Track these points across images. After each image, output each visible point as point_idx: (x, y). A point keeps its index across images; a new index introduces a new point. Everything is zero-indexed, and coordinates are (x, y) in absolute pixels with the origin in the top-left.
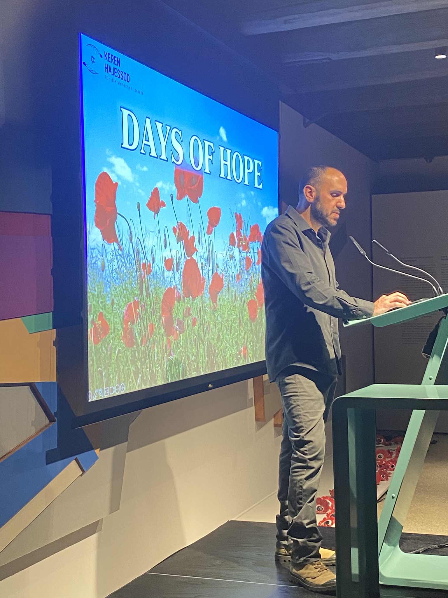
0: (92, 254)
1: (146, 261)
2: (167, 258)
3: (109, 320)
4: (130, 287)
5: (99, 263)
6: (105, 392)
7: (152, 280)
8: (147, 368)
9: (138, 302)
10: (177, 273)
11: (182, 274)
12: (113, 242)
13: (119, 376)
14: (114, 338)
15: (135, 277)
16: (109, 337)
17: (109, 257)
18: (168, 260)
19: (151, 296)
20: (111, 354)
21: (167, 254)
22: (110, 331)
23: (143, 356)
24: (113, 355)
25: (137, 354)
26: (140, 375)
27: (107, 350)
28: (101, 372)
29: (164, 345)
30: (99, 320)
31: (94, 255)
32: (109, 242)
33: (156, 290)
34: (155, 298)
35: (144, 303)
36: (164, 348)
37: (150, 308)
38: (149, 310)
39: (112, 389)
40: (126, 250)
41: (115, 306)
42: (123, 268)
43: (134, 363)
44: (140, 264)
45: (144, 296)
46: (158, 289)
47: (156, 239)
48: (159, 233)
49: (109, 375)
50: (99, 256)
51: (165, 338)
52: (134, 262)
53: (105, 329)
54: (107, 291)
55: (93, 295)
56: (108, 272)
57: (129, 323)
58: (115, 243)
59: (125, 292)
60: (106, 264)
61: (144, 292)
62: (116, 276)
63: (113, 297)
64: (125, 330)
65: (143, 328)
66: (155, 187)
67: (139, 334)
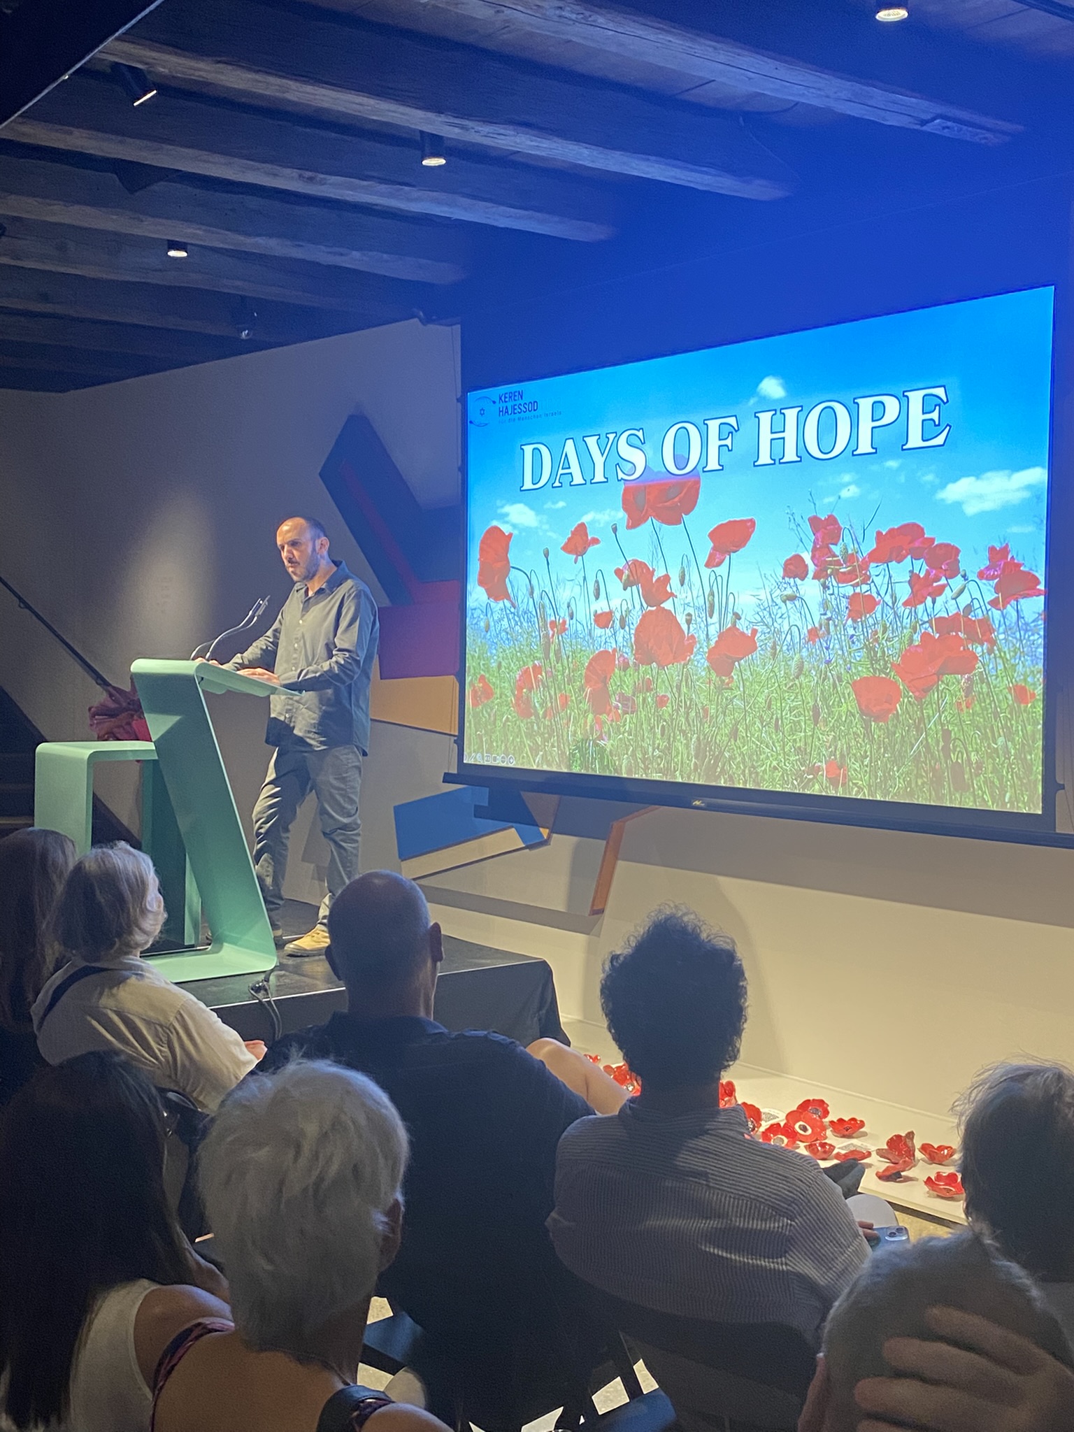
0: (473, 614)
1: (557, 617)
2: (599, 612)
3: (494, 684)
4: (528, 649)
5: (482, 624)
6: (485, 758)
7: (568, 640)
8: (553, 746)
9: (540, 667)
10: (622, 631)
11: (633, 632)
12: (503, 599)
13: (506, 745)
14: (500, 705)
15: (536, 637)
16: (493, 702)
17: (496, 617)
18: (601, 614)
19: (566, 661)
20: (495, 719)
21: (601, 606)
22: (495, 696)
23: (546, 731)
24: (498, 722)
25: (536, 728)
26: (541, 753)
27: (489, 715)
28: (480, 737)
29: (589, 724)
30: (480, 682)
31: (475, 616)
32: (497, 599)
33: (574, 652)
34: (572, 662)
35: (551, 668)
36: (588, 728)
37: (563, 674)
38: (559, 677)
39: (495, 757)
40: (522, 607)
41: (503, 669)
42: (517, 628)
43: (530, 735)
44: (545, 621)
45: (552, 661)
46: (579, 651)
47: (577, 589)
48: (585, 579)
49: (492, 742)
50: (482, 616)
51: (590, 716)
52: (536, 619)
53: (488, 692)
54: (491, 653)
55: (473, 657)
56: (494, 633)
57: (525, 690)
58: (505, 601)
59: (519, 654)
60: (492, 624)
61: (552, 654)
62: (505, 637)
63: (501, 659)
64: (518, 698)
65: (548, 698)
66: (579, 522)
67: (541, 705)
